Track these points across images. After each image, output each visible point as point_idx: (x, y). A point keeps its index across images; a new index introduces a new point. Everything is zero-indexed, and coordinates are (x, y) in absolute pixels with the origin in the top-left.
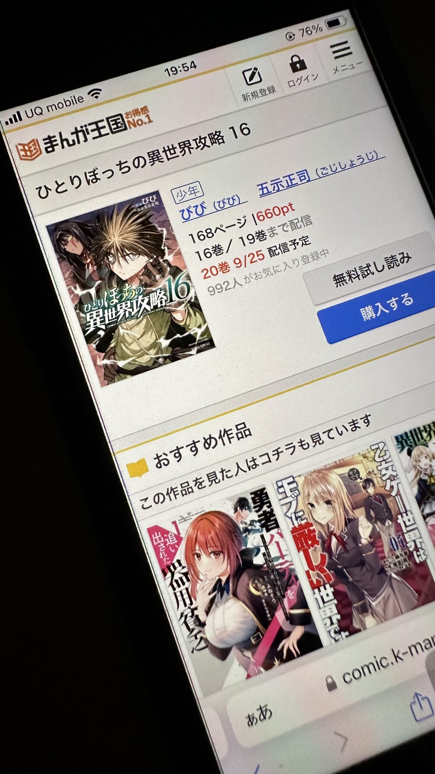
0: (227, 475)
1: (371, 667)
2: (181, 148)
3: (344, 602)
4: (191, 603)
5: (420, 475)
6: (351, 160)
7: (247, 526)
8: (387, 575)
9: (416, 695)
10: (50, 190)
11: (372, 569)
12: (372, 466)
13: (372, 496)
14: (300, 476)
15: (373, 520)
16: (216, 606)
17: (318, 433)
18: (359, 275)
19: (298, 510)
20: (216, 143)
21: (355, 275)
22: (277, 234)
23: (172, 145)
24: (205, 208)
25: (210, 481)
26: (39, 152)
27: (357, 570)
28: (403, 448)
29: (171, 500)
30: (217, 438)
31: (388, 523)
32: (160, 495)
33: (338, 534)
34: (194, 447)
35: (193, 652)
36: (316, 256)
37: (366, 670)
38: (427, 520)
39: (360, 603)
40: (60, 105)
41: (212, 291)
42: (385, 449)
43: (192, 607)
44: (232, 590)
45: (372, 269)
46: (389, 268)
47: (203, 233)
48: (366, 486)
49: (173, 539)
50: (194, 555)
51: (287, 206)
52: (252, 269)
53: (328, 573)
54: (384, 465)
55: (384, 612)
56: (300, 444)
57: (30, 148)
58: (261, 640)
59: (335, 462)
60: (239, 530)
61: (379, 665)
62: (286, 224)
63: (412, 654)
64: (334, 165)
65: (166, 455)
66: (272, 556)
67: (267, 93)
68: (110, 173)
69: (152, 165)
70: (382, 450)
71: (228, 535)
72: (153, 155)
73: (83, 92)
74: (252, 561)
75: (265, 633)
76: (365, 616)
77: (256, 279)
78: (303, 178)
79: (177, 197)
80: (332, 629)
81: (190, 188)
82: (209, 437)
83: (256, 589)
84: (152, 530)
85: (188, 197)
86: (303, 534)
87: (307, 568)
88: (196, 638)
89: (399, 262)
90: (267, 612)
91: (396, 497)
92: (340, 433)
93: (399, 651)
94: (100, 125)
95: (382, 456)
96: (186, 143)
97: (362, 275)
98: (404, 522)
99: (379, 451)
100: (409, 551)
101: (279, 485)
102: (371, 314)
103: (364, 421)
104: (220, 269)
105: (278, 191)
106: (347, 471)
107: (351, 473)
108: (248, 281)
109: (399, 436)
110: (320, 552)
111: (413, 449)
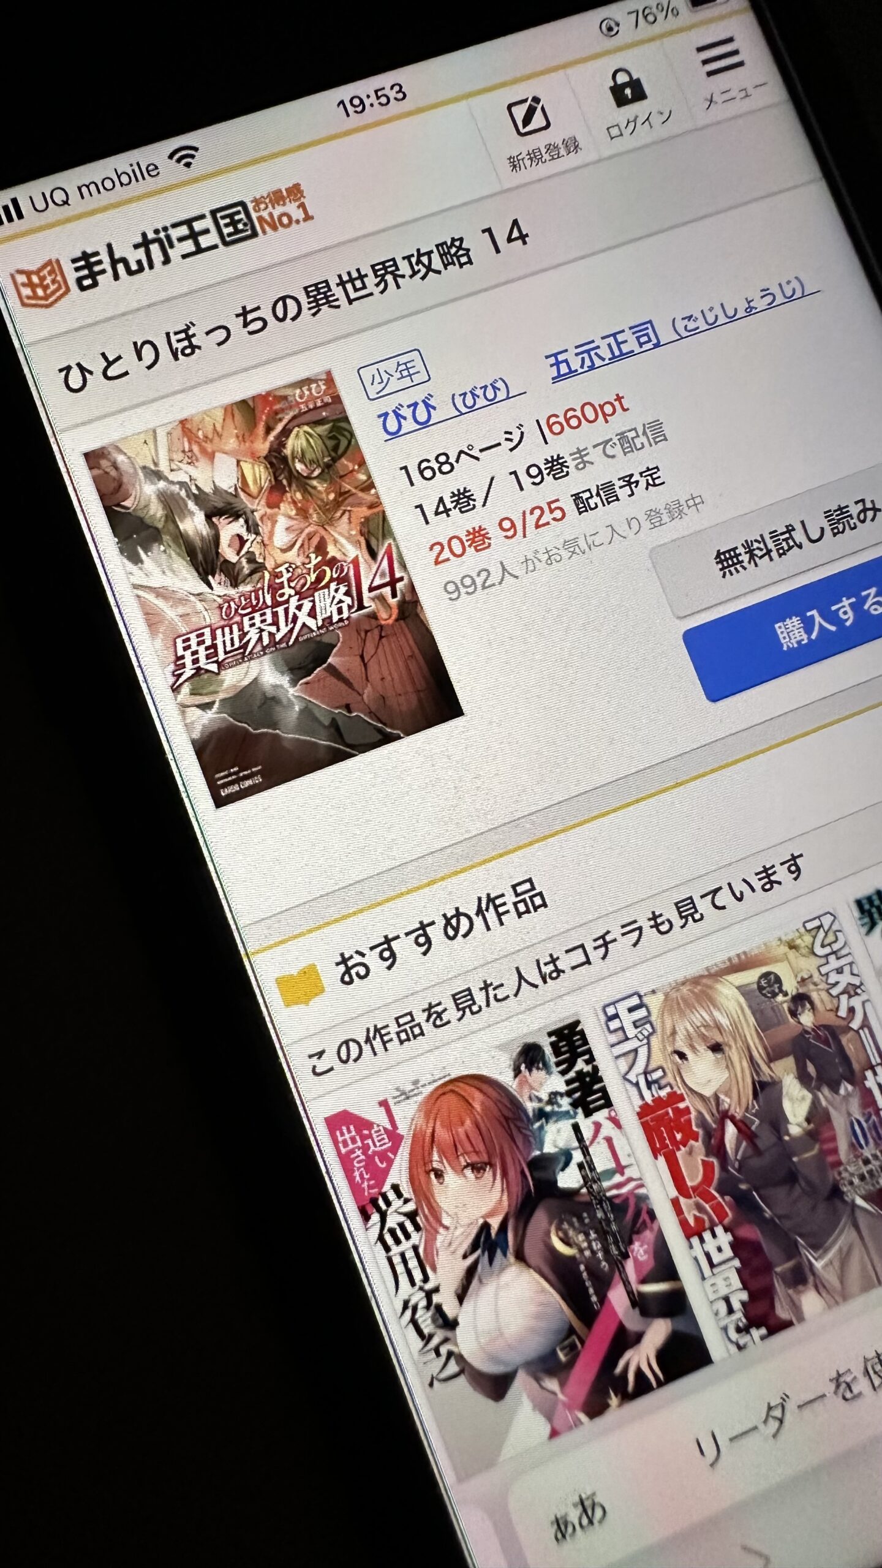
0: (495, 996)
2: (376, 276)
3: (756, 1262)
4: (426, 1279)
6: (746, 299)
7: (542, 1105)
8: (844, 1202)
10: (91, 373)
11: (812, 1190)
12: (808, 966)
13: (810, 1030)
14: (654, 992)
15: (814, 1084)
16: (480, 1281)
17: (691, 898)
18: (771, 551)
19: (651, 1068)
20: (455, 265)
21: (761, 550)
22: (592, 463)
23: (358, 270)
24: (434, 408)
25: (459, 1009)
26: (63, 289)
27: (780, 1193)
28: (873, 925)
29: (375, 1054)
30: (472, 914)
31: (846, 1088)
32: (351, 1044)
33: (738, 1117)
34: (422, 935)
35: (431, 1385)
36: (676, 510)
39: (789, 1265)
40: (108, 184)
41: (454, 590)
42: (835, 927)
43: (428, 1287)
44: (513, 1247)
45: (799, 536)
46: (835, 535)
47: (430, 465)
48: (797, 1010)
49: (383, 1139)
50: (428, 1173)
51: (613, 401)
52: (538, 540)
53: (720, 1202)
54: (834, 963)
55: (842, 1282)
56: (652, 923)
57: (42, 279)
58: (577, 1355)
59: (730, 959)
60: (525, 1111)
62: (611, 440)
64: (711, 309)
65: (363, 955)
66: (599, 1170)
67: (563, 152)
68: (221, 334)
69: (314, 315)
70: (829, 930)
71: (504, 1127)
72: (315, 293)
73: (158, 152)
74: (556, 1182)
75: (587, 1337)
76: (799, 1293)
77: (549, 562)
78: (645, 339)
79: (372, 384)
80: (731, 1322)
81: (399, 365)
82: (454, 912)
83: (566, 1241)
84: (337, 1122)
85: (394, 385)
86: (663, 1119)
87: (673, 1193)
88: (438, 1354)
89: (855, 520)
90: (591, 1291)
91: (861, 1031)
92: (738, 895)
94: (198, 226)
95: (829, 945)
96: (387, 264)
97: (778, 550)
99: (821, 934)
101: (609, 1014)
102: (797, 635)
103: (789, 868)
104: (470, 542)
105: (592, 367)
106: (756, 979)
107: (763, 982)
108: (531, 568)
109: (864, 898)
110: (700, 1156)
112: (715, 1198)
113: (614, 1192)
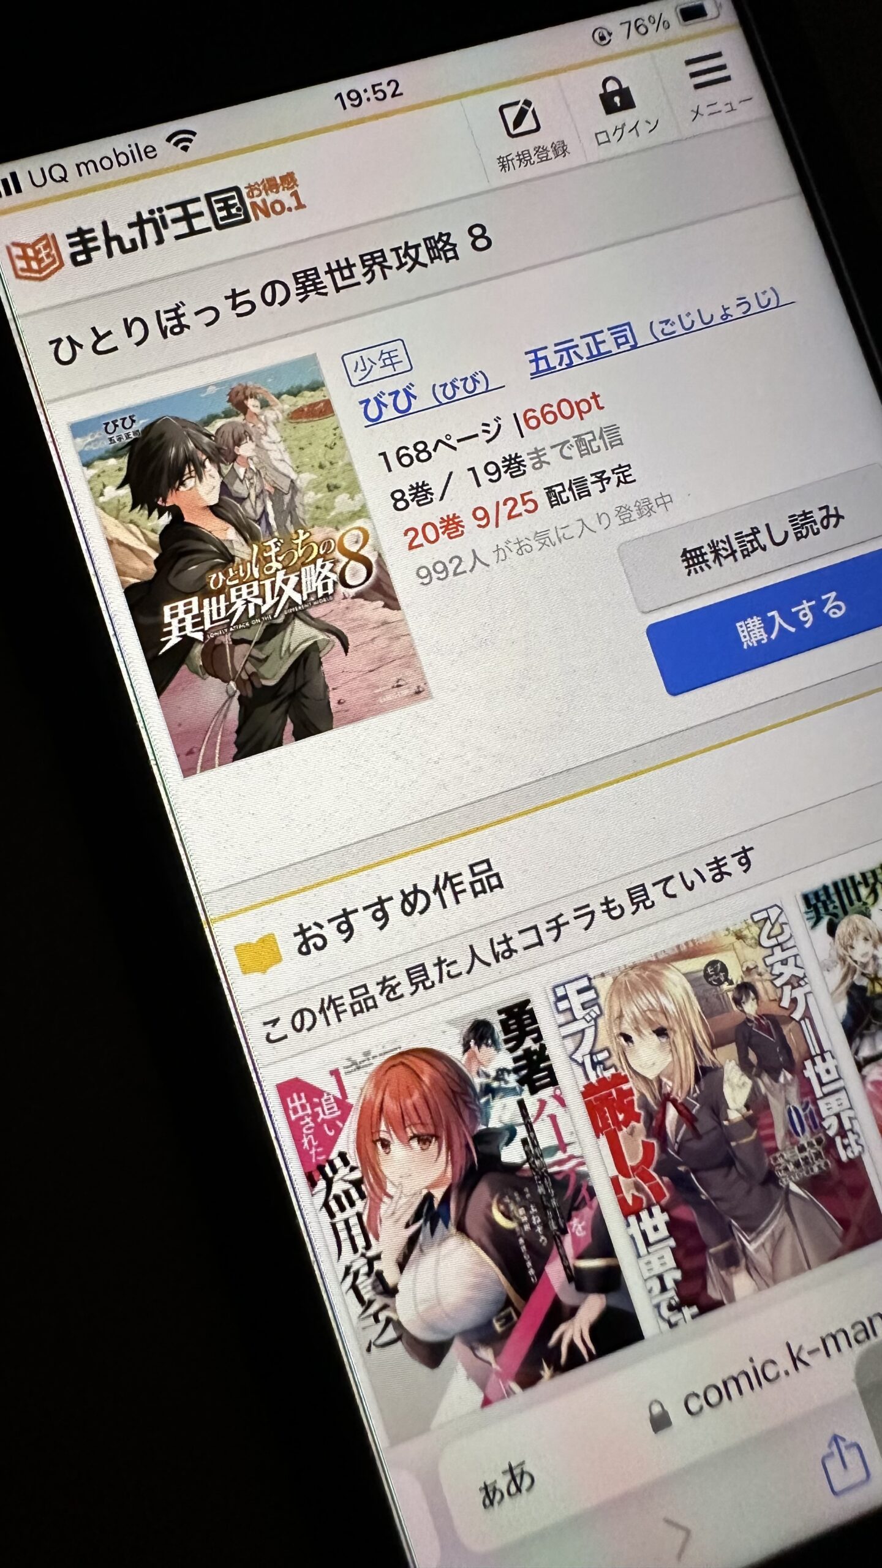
0: (449, 972)
1: (743, 1381)
2: (364, 266)
3: (691, 1243)
4: (368, 1246)
5: (852, 978)
6: (723, 306)
7: (489, 1081)
8: (781, 1187)
9: (836, 1439)
10: (81, 346)
11: (748, 1175)
12: (754, 956)
13: (753, 1019)
14: (603, 975)
15: (754, 1070)
16: (421, 1251)
17: (643, 885)
18: (736, 551)
19: (598, 1047)
20: (441, 259)
21: (726, 550)
23: (347, 260)
24: (415, 397)
25: (412, 984)
26: (58, 264)
27: (716, 1177)
28: (818, 919)
29: (329, 1024)
30: (430, 891)
31: (785, 1076)
32: (306, 1013)
33: (680, 1101)
34: (379, 909)
35: (369, 1350)
36: (646, 508)
37: (732, 1386)
38: (866, 1070)
39: (722, 1246)
40: (106, 163)
41: (425, 575)
42: (782, 919)
43: (370, 1254)
44: (456, 1218)
45: (763, 538)
46: (798, 539)
47: (408, 452)
48: (741, 999)
49: (333, 1108)
50: (375, 1142)
51: (587, 399)
52: (511, 530)
53: (658, 1183)
54: (779, 954)
55: (772, 1264)
56: (604, 908)
57: (37, 252)
58: (514, 1325)
59: (678, 947)
60: (474, 1089)
61: (760, 1377)
63: (828, 1354)
64: (688, 314)
65: (321, 927)
66: (542, 1146)
67: (551, 155)
68: (211, 315)
69: (302, 301)
70: (775, 922)
71: (450, 1100)
72: (304, 279)
73: (156, 135)
74: (499, 1157)
75: (523, 1308)
76: (731, 1274)
77: (520, 552)
78: (623, 340)
79: (355, 371)
80: (664, 1300)
81: (382, 354)
82: (412, 889)
83: (507, 1215)
84: (289, 1089)
85: (377, 373)
86: (607, 1099)
87: (613, 1171)
88: (377, 1320)
89: (819, 526)
90: (529, 1264)
91: (802, 1022)
92: (690, 885)
93: (800, 1348)
94: (192, 209)
95: (776, 936)
96: (375, 255)
97: (742, 551)
98: (818, 1076)
99: (768, 925)
100: (827, 1136)
101: (559, 995)
102: (757, 635)
103: (740, 861)
104: (443, 529)
105: (570, 365)
106: (702, 967)
107: (709, 970)
108: (502, 556)
109: (810, 893)
110: (641, 1137)
111: (839, 922)
112: (653, 1178)
113: (555, 1169)
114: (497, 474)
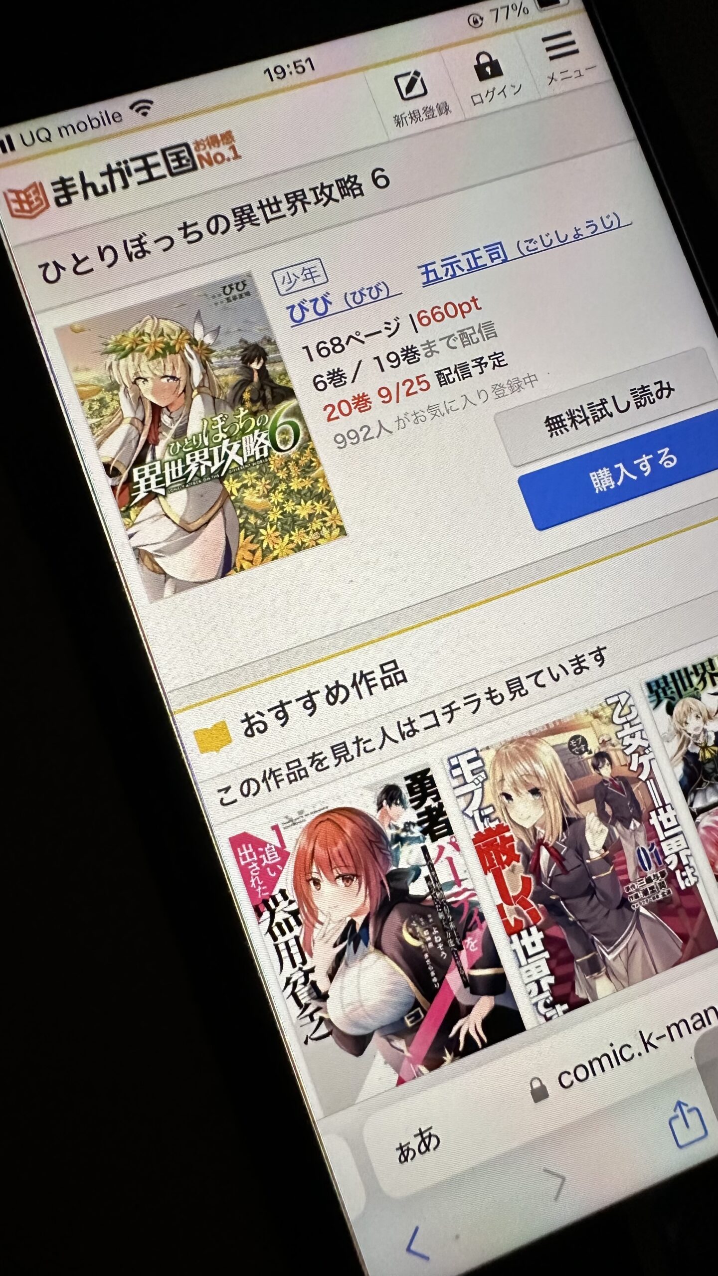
0: (365, 748)
1: (605, 1060)
2: (289, 202)
3: (562, 954)
4: (304, 962)
5: (687, 746)
6: (575, 228)
7: (399, 832)
8: (633, 910)
9: (679, 1104)
10: (64, 269)
11: (607, 900)
12: (608, 731)
13: (608, 780)
14: (488, 748)
15: (609, 820)
16: (347, 965)
17: (518, 678)
18: (588, 418)
19: (484, 805)
20: (350, 196)
21: (580, 416)
23: (275, 198)
24: (331, 303)
25: (336, 758)
26: (44, 205)
27: (582, 902)
28: (659, 702)
29: (270, 790)
30: (349, 686)
31: (635, 824)
32: (252, 782)
33: (551, 844)
34: (309, 701)
35: (306, 1042)
36: (516, 385)
37: (596, 1064)
38: (699, 819)
39: (587, 957)
40: (82, 126)
41: (341, 441)
42: (629, 703)
43: (306, 968)
44: (373, 939)
45: (610, 407)
46: (638, 407)
47: (326, 345)
48: (598, 765)
49: (274, 855)
50: (308, 881)
51: (469, 302)
52: (407, 405)
53: (534, 909)
54: (628, 730)
55: (627, 971)
56: (488, 696)
57: (28, 197)
58: (423, 1020)
59: (547, 725)
60: (386, 838)
61: (619, 1057)
63: (672, 1039)
64: (548, 235)
65: (262, 715)
66: (442, 881)
67: (436, 113)
68: (167, 243)
69: (239, 230)
70: (625, 705)
71: (368, 847)
72: (241, 214)
73: (121, 104)
74: (408, 890)
75: (429, 1008)
76: (595, 978)
77: (416, 422)
78: (496, 255)
79: (283, 283)
80: (541, 1000)
81: (304, 270)
82: (334, 684)
83: (414, 936)
84: (239, 841)
85: (300, 284)
86: (493, 845)
87: (499, 901)
88: (312, 1019)
89: (654, 397)
90: (433, 974)
91: (648, 782)
92: (556, 677)
93: (651, 1035)
94: (151, 161)
95: (625, 716)
96: (297, 194)
97: (593, 418)
98: (661, 823)
99: (619, 707)
100: (669, 870)
101: (453, 764)
102: (607, 482)
103: (595, 658)
104: (355, 405)
105: (454, 276)
106: (567, 740)
107: (573, 743)
108: (402, 425)
109: (652, 682)
110: (520, 873)
111: (676, 703)
114: (397, 362)
